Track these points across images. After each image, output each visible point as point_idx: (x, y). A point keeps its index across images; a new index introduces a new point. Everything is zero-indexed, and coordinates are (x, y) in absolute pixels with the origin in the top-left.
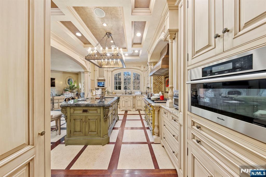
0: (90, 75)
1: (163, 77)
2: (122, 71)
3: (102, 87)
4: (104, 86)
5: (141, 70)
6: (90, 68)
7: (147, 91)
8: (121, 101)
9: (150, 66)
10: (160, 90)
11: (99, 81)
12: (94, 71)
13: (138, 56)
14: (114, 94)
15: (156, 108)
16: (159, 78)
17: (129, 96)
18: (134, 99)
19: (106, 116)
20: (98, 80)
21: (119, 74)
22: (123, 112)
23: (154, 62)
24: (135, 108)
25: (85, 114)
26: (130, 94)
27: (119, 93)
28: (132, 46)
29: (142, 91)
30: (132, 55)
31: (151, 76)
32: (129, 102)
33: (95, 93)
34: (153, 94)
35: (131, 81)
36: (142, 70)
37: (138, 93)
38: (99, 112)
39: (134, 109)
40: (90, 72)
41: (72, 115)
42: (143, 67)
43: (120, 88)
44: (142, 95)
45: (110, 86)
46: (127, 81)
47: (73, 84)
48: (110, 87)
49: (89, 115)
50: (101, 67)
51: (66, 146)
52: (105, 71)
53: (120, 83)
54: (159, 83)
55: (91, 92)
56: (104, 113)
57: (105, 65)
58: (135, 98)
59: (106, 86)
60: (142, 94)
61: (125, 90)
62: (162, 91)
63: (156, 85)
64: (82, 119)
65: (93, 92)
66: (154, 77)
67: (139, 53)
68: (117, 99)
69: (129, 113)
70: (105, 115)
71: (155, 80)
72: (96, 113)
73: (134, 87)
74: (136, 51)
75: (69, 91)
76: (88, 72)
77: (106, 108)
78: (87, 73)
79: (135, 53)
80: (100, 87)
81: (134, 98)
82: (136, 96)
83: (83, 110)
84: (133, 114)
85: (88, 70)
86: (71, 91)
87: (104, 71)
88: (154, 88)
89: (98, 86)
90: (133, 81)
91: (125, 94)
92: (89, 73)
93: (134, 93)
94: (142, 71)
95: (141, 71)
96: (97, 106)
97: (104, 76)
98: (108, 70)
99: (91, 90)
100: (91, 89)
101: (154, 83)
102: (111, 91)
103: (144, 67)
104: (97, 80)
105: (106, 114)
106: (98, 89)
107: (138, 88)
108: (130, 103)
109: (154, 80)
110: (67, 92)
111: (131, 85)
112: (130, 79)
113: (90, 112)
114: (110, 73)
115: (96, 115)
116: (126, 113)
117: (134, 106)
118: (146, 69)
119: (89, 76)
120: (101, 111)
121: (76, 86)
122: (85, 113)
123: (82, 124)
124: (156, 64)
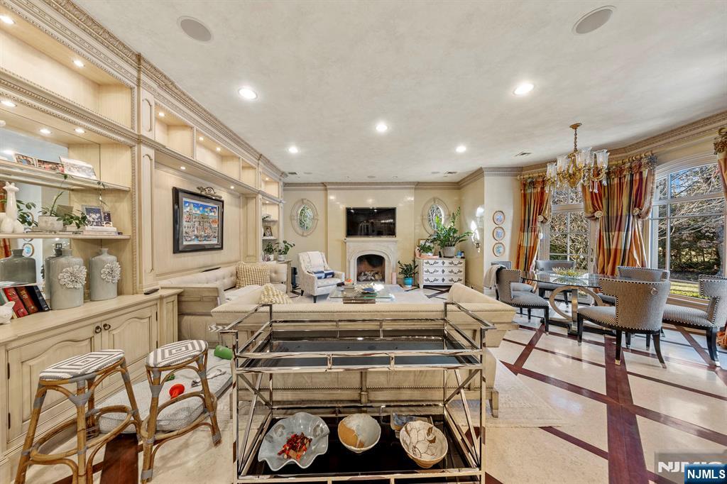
86: (442, 250)
110: (430, 254)
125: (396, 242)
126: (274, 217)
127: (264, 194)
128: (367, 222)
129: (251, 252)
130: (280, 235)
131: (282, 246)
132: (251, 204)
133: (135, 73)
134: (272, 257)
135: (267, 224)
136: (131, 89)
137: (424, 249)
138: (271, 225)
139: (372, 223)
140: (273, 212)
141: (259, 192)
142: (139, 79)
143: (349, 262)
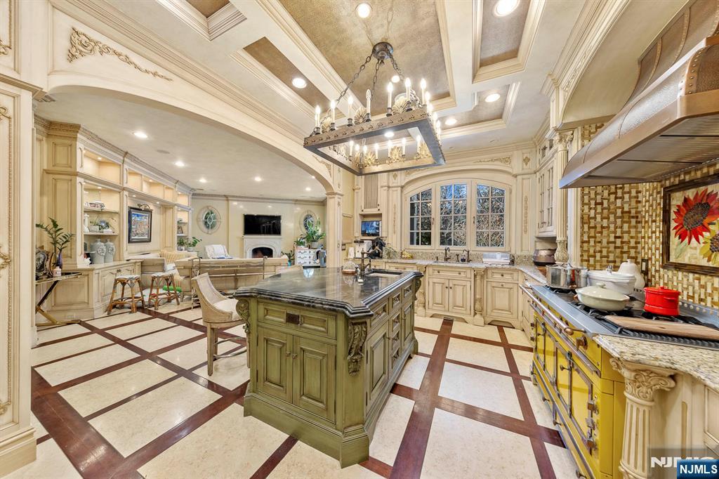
0: (341, 203)
1: (645, 187)
2: (435, 185)
3: (373, 235)
4: (377, 234)
5: (510, 170)
6: (341, 184)
7: (537, 251)
8: (431, 284)
9: (559, 147)
10: (622, 253)
11: (366, 220)
12: (354, 190)
13: (500, 117)
14: (409, 258)
15: (638, 372)
16: (615, 193)
17: (459, 267)
18: (478, 281)
19: (357, 353)
20: (364, 216)
21: (426, 194)
22: (437, 325)
23: (584, 124)
24: (484, 312)
25: (292, 329)
26: (463, 260)
27: (425, 256)
28: (474, 77)
29: (513, 252)
30: (474, 119)
31: (566, 187)
32: (459, 290)
33: (353, 251)
34: (583, 273)
35: (468, 215)
36: (515, 173)
37: (496, 258)
38: (332, 331)
39: (478, 316)
40: (339, 194)
41: (260, 324)
42: (521, 161)
43: (427, 239)
44: (512, 267)
45: (394, 233)
46: (453, 215)
47: (313, 229)
48: (394, 236)
49: (303, 335)
50: (360, 174)
51: (244, 416)
52: (382, 187)
53: (427, 224)
54: (616, 217)
55: (343, 250)
56: (347, 340)
57: (374, 165)
58: (482, 276)
59: (383, 233)
60: (512, 262)
61: (444, 247)
62: (636, 258)
63: (595, 227)
64: (284, 344)
65: (348, 250)
66: (586, 190)
67: (505, 101)
68: (412, 280)
69: (457, 328)
70: (351, 348)
71: (589, 204)
72: (323, 332)
73: (479, 235)
74: (493, 98)
75: (306, 244)
76: (336, 194)
77: (354, 322)
78: (333, 196)
79: (487, 103)
80: (369, 235)
81: (478, 278)
82: (486, 269)
83: (287, 314)
84: (475, 340)
85: (336, 190)
86: (309, 244)
87: (379, 187)
88: (583, 242)
89: (364, 233)
90: (474, 214)
91: (446, 259)
92: (337, 196)
93: (479, 258)
94: (516, 176)
95: (510, 177)
96: (324, 309)
97: (378, 203)
98: (390, 185)
99: (344, 245)
100: (345, 242)
101: (584, 220)
102: (398, 250)
103: (526, 160)
104: (361, 215)
105: (354, 346)
106: (362, 242)
107: (497, 241)
108: (463, 294)
109: (583, 204)
110: (302, 247)
111: (470, 231)
112: (465, 209)
113: (305, 325)
114: (396, 194)
115: (324, 339)
116: (445, 326)
117: (478, 306)
118: (532, 166)
119: (339, 204)
120: (337, 327)
121: (320, 232)
122: (293, 326)
123: (283, 361)
124: (597, 128)
125: (281, 238)
126: (185, 220)
127: (179, 206)
128: (270, 222)
129: (168, 245)
130: (190, 233)
131: (191, 241)
132: (169, 212)
133: (122, 158)
134: (183, 248)
135: (180, 225)
136: (120, 165)
137: (299, 243)
138: (182, 225)
139: (274, 223)
140: (184, 217)
141: (176, 205)
142: (124, 161)
143: (246, 253)
